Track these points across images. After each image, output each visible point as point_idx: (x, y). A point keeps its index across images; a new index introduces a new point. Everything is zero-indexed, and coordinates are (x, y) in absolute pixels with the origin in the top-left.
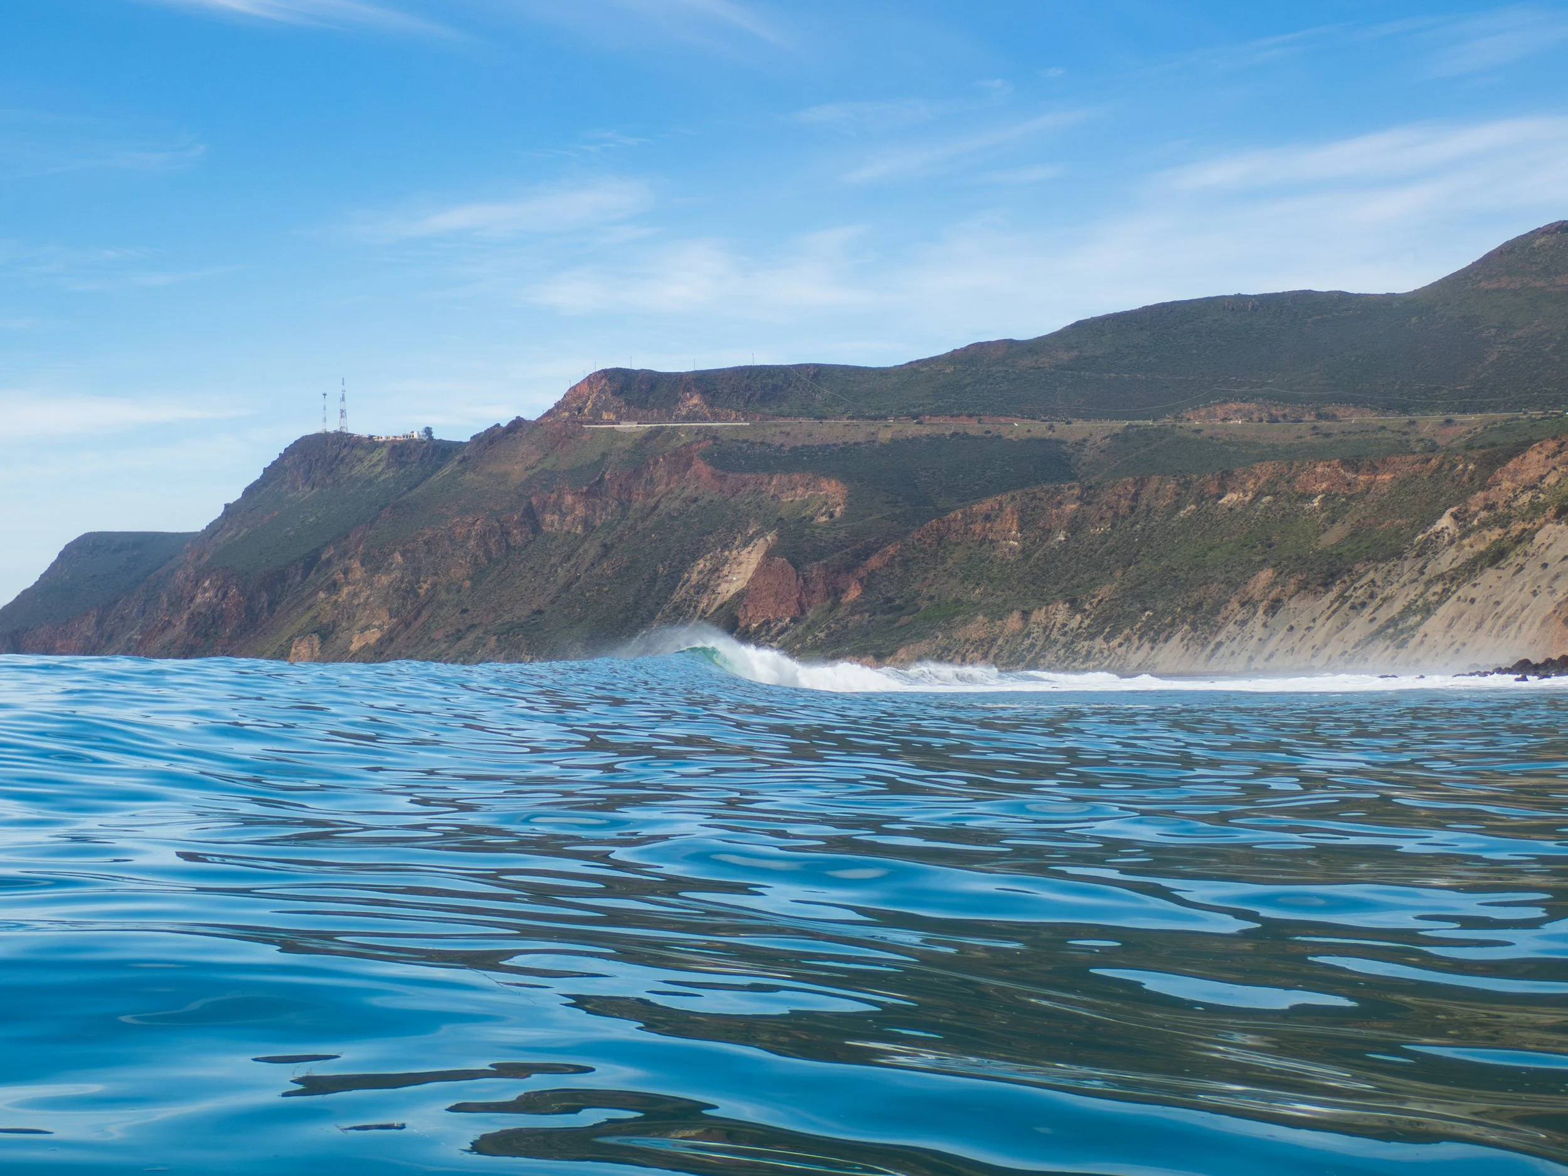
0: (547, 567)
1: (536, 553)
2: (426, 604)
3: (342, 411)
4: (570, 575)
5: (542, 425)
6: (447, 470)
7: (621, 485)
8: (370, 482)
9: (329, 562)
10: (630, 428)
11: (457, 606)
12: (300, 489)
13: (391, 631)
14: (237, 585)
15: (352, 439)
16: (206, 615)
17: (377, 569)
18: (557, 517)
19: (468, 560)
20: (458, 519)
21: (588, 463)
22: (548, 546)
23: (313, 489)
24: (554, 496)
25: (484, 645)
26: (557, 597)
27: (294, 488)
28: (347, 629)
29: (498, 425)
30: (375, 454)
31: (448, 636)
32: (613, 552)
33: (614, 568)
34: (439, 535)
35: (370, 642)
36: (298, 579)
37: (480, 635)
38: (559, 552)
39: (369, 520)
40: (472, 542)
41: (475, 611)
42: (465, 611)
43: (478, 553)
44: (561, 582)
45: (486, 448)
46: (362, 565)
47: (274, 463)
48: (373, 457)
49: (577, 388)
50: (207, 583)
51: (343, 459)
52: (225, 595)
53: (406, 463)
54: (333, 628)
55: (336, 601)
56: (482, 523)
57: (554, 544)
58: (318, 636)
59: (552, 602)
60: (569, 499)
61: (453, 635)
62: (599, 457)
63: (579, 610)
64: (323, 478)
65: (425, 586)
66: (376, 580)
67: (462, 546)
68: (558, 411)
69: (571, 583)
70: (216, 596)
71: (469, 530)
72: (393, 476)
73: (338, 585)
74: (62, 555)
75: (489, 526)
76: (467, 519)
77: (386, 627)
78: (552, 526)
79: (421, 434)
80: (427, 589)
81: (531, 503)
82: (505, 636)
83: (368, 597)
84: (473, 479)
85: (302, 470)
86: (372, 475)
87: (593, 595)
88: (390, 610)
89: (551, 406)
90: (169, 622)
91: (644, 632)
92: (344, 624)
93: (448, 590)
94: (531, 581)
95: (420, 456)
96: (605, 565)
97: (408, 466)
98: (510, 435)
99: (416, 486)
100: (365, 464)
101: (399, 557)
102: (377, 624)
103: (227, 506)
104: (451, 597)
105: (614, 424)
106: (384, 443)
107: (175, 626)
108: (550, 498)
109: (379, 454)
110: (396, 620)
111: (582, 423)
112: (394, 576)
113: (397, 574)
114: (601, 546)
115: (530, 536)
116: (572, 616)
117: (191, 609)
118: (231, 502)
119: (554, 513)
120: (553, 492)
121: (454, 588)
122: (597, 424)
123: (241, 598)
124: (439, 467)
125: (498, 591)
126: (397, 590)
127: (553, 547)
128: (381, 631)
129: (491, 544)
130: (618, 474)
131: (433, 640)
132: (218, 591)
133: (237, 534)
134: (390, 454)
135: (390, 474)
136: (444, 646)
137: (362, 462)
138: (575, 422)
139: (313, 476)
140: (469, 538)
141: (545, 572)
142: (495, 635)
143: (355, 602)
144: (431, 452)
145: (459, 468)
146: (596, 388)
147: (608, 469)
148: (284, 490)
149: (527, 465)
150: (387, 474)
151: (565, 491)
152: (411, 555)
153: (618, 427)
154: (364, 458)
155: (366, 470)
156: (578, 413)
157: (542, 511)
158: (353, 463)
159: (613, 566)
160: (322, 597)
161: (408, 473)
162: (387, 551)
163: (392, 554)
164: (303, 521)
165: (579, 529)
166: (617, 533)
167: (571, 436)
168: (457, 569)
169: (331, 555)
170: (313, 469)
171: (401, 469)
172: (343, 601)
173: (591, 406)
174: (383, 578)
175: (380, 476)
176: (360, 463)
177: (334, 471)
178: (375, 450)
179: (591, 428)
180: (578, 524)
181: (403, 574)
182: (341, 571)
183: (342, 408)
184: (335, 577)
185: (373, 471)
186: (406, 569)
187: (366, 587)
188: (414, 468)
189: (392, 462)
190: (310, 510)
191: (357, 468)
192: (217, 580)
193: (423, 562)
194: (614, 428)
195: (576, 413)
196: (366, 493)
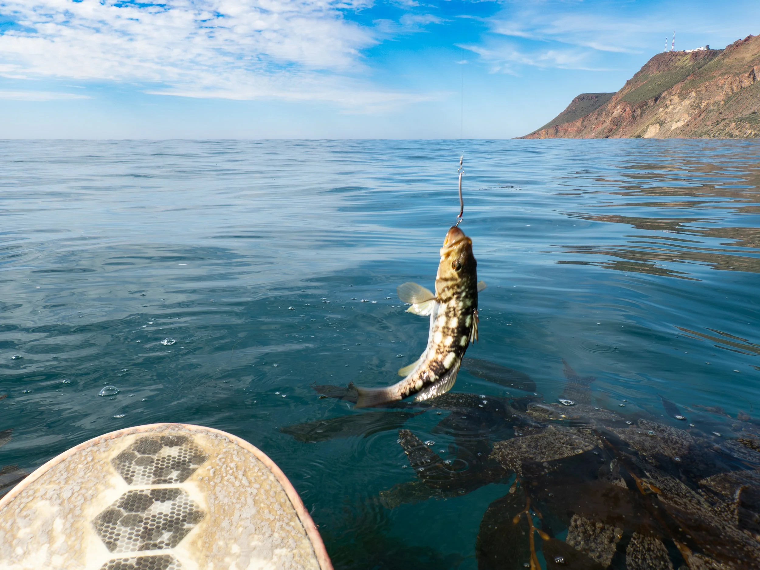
1: (754, 89)
2: (704, 111)
6: (717, 59)
8: (682, 68)
9: (665, 97)
11: (717, 111)
12: (655, 73)
13: (688, 122)
14: (629, 107)
15: (676, 53)
16: (617, 118)
17: (684, 99)
19: (724, 93)
20: (720, 77)
23: (660, 72)
25: (730, 126)
27: (653, 73)
28: (670, 122)
29: (740, 40)
31: (713, 123)
34: (712, 84)
35: (679, 126)
36: (652, 104)
37: (728, 123)
39: (681, 81)
40: (726, 86)
41: (725, 113)
42: (721, 113)
43: (728, 90)
45: (734, 49)
46: (678, 97)
47: (646, 65)
48: (684, 58)
50: (619, 107)
51: (672, 60)
52: (625, 111)
54: (665, 121)
55: (667, 111)
56: (731, 78)
58: (658, 125)
61: (715, 123)
64: (664, 68)
65: (704, 104)
66: (683, 103)
67: (722, 88)
70: (622, 112)
71: (725, 82)
73: (668, 106)
74: (573, 101)
75: (734, 79)
76: (724, 77)
77: (686, 121)
79: (705, 49)
81: (753, 69)
82: (739, 122)
83: (680, 109)
84: (728, 61)
85: (656, 66)
88: (688, 114)
90: (605, 121)
92: (669, 120)
93: (714, 105)
94: (751, 101)
95: (704, 56)
97: (698, 60)
98: (746, 42)
99: (701, 67)
100: (681, 61)
101: (694, 94)
102: (683, 119)
103: (628, 81)
104: (715, 108)
106: (689, 53)
109: (687, 57)
110: (690, 118)
115: (752, 83)
118: (629, 79)
121: (716, 104)
123: (630, 112)
124: (712, 59)
125: (736, 105)
126: (692, 106)
128: (684, 122)
129: (734, 87)
131: (706, 125)
132: (622, 110)
133: (631, 90)
134: (691, 56)
135: (691, 64)
136: (711, 127)
139: (660, 68)
140: (725, 84)
143: (674, 111)
144: (708, 54)
145: (722, 58)
148: (649, 74)
149: (753, 54)
150: (689, 64)
152: (699, 93)
154: (681, 59)
155: (681, 63)
157: (758, 72)
158: (676, 61)
160: (661, 110)
161: (698, 63)
162: (689, 92)
163: (691, 93)
164: (655, 83)
168: (718, 97)
169: (666, 95)
170: (660, 65)
171: (695, 62)
172: (669, 111)
174: (687, 102)
175: (687, 65)
176: (679, 61)
177: (668, 65)
178: (685, 56)
181: (695, 100)
182: (669, 100)
183: (673, 42)
184: (667, 102)
185: (684, 64)
186: (696, 98)
187: (679, 106)
188: (701, 61)
189: (692, 59)
190: (658, 79)
191: (677, 63)
192: (622, 106)
193: (704, 95)
196: (681, 71)
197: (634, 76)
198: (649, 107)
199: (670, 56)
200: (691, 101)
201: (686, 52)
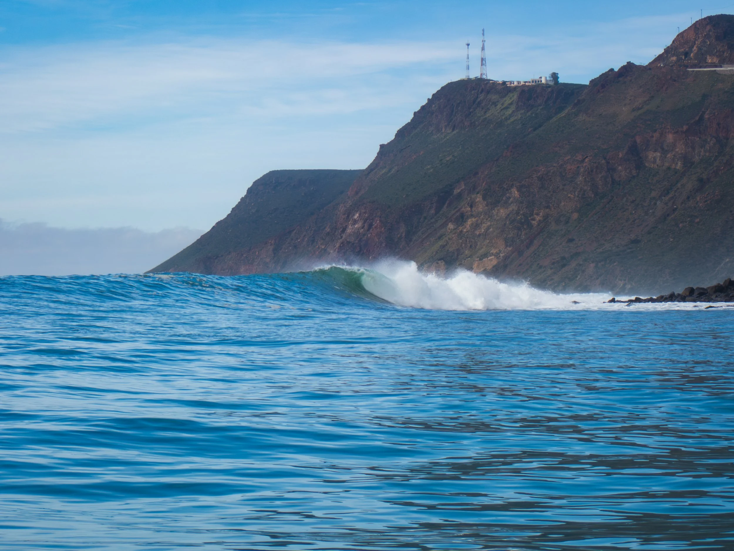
0: (648, 201)
1: (638, 187)
2: (538, 234)
3: (482, 60)
4: (666, 207)
5: (650, 69)
6: (563, 114)
7: (718, 124)
8: (500, 124)
9: (460, 195)
10: (730, 70)
11: (565, 235)
12: (443, 130)
13: (506, 258)
14: (380, 217)
16: (353, 244)
17: (496, 203)
18: (659, 154)
19: (577, 195)
20: (569, 157)
21: (690, 103)
22: (650, 181)
23: (453, 130)
24: (656, 135)
25: (583, 271)
26: (653, 228)
27: (438, 130)
28: (469, 257)
29: (612, 70)
30: (507, 98)
31: (553, 263)
32: (707, 186)
33: (706, 201)
34: (552, 171)
35: (487, 268)
36: (433, 211)
37: (581, 263)
38: (659, 186)
39: (495, 159)
40: (580, 178)
41: (580, 240)
42: (571, 240)
43: (585, 188)
44: (659, 214)
45: (599, 91)
46: (484, 198)
47: (423, 108)
48: (505, 101)
49: (685, 34)
50: (356, 216)
52: (370, 226)
54: (458, 255)
55: (461, 231)
56: (590, 160)
57: (655, 179)
58: (443, 263)
59: (649, 233)
60: (670, 138)
61: (558, 262)
62: (700, 98)
63: (671, 240)
64: (462, 120)
65: (538, 218)
66: (495, 213)
67: (572, 181)
68: (667, 56)
69: (668, 215)
70: (363, 228)
71: (578, 167)
72: (521, 117)
73: (465, 217)
74: (250, 191)
75: (595, 163)
76: (577, 157)
77: (501, 255)
78: (654, 162)
79: (548, 79)
80: (540, 220)
81: (635, 141)
82: (602, 263)
83: (488, 228)
84: (584, 120)
85: (445, 114)
86: (503, 117)
87: (685, 226)
89: (661, 51)
91: (728, 260)
92: (467, 252)
93: (558, 221)
94: (631, 214)
95: (545, 99)
96: (698, 199)
97: (535, 109)
98: (621, 79)
99: (540, 126)
100: (499, 106)
101: (516, 192)
102: (495, 252)
103: (382, 146)
104: (560, 227)
105: (716, 67)
106: (516, 88)
107: (329, 254)
108: (652, 137)
109: (511, 98)
110: (510, 249)
111: (687, 67)
112: (511, 209)
113: (513, 207)
114: (697, 181)
115: (634, 172)
116: (665, 245)
117: (343, 238)
118: (386, 143)
119: (655, 151)
120: (655, 131)
121: (563, 219)
122: (701, 67)
123: (383, 229)
124: (559, 109)
125: (601, 223)
126: (513, 221)
127: (654, 181)
128: (497, 258)
129: (598, 179)
130: (716, 113)
131: (541, 267)
133: (389, 171)
134: (519, 98)
135: (519, 116)
136: (550, 272)
137: (496, 106)
138: (680, 66)
139: (454, 119)
140: (578, 174)
141: (645, 204)
142: (593, 262)
143: (477, 233)
144: (555, 95)
145: (574, 111)
146: (702, 34)
147: (707, 110)
148: (430, 132)
149: (634, 107)
150: (516, 116)
151: (667, 130)
152: (526, 190)
153: (720, 70)
154: (498, 102)
155: (498, 113)
156: (685, 58)
157: (645, 149)
158: (488, 107)
159: (706, 199)
160: (451, 228)
161: (533, 115)
162: (506, 187)
163: (510, 189)
164: (442, 160)
165: (679, 165)
166: (713, 168)
167: (676, 79)
168: (567, 202)
169: (462, 190)
170: (454, 113)
171: (528, 111)
172: (467, 232)
173: (697, 50)
174: (502, 211)
175: (510, 118)
176: (493, 106)
177: (472, 114)
178: (507, 94)
179: (694, 71)
180: (678, 160)
181: (519, 207)
182: (468, 204)
183: (483, 57)
184: (463, 209)
185: (504, 114)
186: (522, 203)
187: (487, 219)
188: (539, 110)
189: (521, 105)
190: (448, 150)
191: (490, 111)
192: (365, 213)
193: (537, 196)
194: (715, 70)
195: (683, 58)
196: (497, 134)
197: (397, 135)
198: (425, 218)
199: (476, 91)
200: (510, 209)
201: (508, 85)
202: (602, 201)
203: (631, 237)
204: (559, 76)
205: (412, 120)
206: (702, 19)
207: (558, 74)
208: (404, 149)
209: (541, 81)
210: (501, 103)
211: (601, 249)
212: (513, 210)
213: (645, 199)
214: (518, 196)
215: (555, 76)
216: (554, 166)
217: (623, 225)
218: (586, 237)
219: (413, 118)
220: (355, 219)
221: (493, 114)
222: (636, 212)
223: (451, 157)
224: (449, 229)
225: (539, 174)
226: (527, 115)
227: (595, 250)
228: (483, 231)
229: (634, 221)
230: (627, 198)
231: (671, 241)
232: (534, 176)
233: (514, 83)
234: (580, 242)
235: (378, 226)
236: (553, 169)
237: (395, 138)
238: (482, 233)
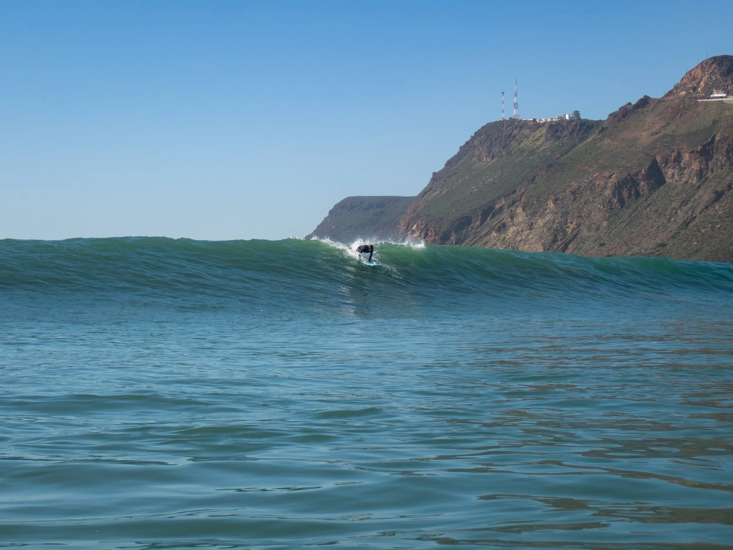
0: (669, 210)
1: (659, 199)
2: (573, 240)
3: (515, 104)
4: (687, 216)
5: (664, 101)
6: (591, 139)
7: (729, 145)
8: (532, 152)
9: (501, 209)
11: (596, 240)
12: (484, 160)
14: (434, 228)
15: (521, 122)
17: (534, 214)
18: (676, 171)
19: (605, 206)
20: (598, 174)
21: (702, 128)
22: (670, 194)
23: (493, 159)
24: (674, 154)
26: (676, 233)
27: (480, 159)
29: (630, 104)
30: (537, 132)
32: (723, 197)
33: (725, 209)
34: (583, 186)
36: (478, 223)
38: (679, 198)
39: (531, 179)
40: (609, 192)
41: (610, 244)
42: (603, 245)
43: (613, 200)
44: (680, 221)
45: (620, 120)
46: (524, 209)
47: (467, 143)
48: (536, 134)
49: (692, 72)
50: (414, 227)
51: (514, 137)
52: (426, 235)
53: (559, 138)
56: (616, 177)
57: (675, 192)
59: (673, 237)
60: (686, 157)
62: (711, 123)
64: (500, 151)
65: (572, 226)
66: (534, 222)
67: (601, 194)
68: (677, 91)
69: (689, 223)
71: (606, 182)
72: (550, 146)
73: (507, 227)
74: (331, 212)
75: (622, 179)
76: (604, 174)
78: (673, 178)
79: (571, 116)
80: (573, 228)
81: (656, 160)
83: (528, 235)
84: (609, 143)
85: (485, 147)
86: (535, 147)
87: (707, 232)
89: (671, 88)
93: (589, 229)
94: (655, 221)
95: (570, 131)
96: (717, 208)
97: (562, 139)
98: (639, 110)
99: (567, 152)
100: (530, 139)
101: (552, 204)
103: (434, 174)
104: (591, 234)
106: (544, 124)
108: (671, 156)
109: (540, 132)
111: (696, 98)
113: (550, 217)
114: (713, 193)
116: (690, 248)
118: (437, 171)
119: (674, 168)
120: (673, 151)
121: (594, 227)
122: (709, 99)
123: (437, 237)
124: (583, 139)
125: (629, 229)
126: (549, 229)
127: (674, 194)
129: (624, 193)
130: (726, 136)
132: (421, 232)
133: (441, 193)
134: (548, 131)
135: (548, 145)
137: (528, 139)
138: (690, 98)
139: (493, 150)
140: (605, 188)
141: (668, 213)
144: (578, 128)
145: (599, 137)
146: (708, 71)
147: (718, 132)
148: (473, 161)
149: (653, 132)
150: (545, 146)
151: (684, 150)
152: (561, 202)
153: (727, 100)
154: (530, 135)
155: (530, 144)
156: (693, 92)
157: (664, 167)
158: (522, 139)
159: (724, 208)
160: (494, 236)
161: (560, 144)
162: (542, 200)
163: (546, 202)
164: (484, 182)
165: (695, 180)
166: (726, 182)
167: (688, 108)
168: (597, 212)
169: (503, 205)
170: (493, 145)
171: (556, 142)
172: (509, 238)
173: (703, 85)
174: (539, 220)
175: (540, 148)
176: (526, 139)
177: (508, 146)
178: (537, 129)
179: (703, 101)
180: (694, 176)
181: (554, 217)
182: (509, 216)
183: (515, 102)
184: (504, 220)
185: (536, 144)
186: (556, 213)
187: (526, 227)
188: (565, 140)
189: (550, 137)
190: (489, 173)
191: (524, 142)
192: (422, 224)
193: (570, 207)
194: (722, 100)
195: (692, 92)
196: (530, 159)
197: (445, 165)
199: (511, 128)
200: (547, 218)
201: (538, 122)
202: (628, 211)
203: (657, 241)
204: (580, 113)
205: (459, 153)
206: (708, 59)
207: (579, 112)
208: (452, 175)
209: (565, 118)
210: (532, 136)
211: (631, 252)
212: (549, 220)
213: (666, 209)
214: (554, 207)
215: (577, 113)
216: (585, 182)
217: (649, 231)
218: (616, 242)
219: (459, 151)
220: (413, 230)
221: (525, 145)
222: (659, 220)
223: (492, 179)
224: (493, 237)
225: (572, 188)
226: (555, 144)
227: (625, 253)
228: (523, 237)
229: (658, 228)
230: (650, 208)
231: (695, 245)
232: (567, 191)
233: (542, 121)
234: (611, 246)
235: (433, 235)
236: (584, 184)
237: (445, 168)
238: (523, 239)
